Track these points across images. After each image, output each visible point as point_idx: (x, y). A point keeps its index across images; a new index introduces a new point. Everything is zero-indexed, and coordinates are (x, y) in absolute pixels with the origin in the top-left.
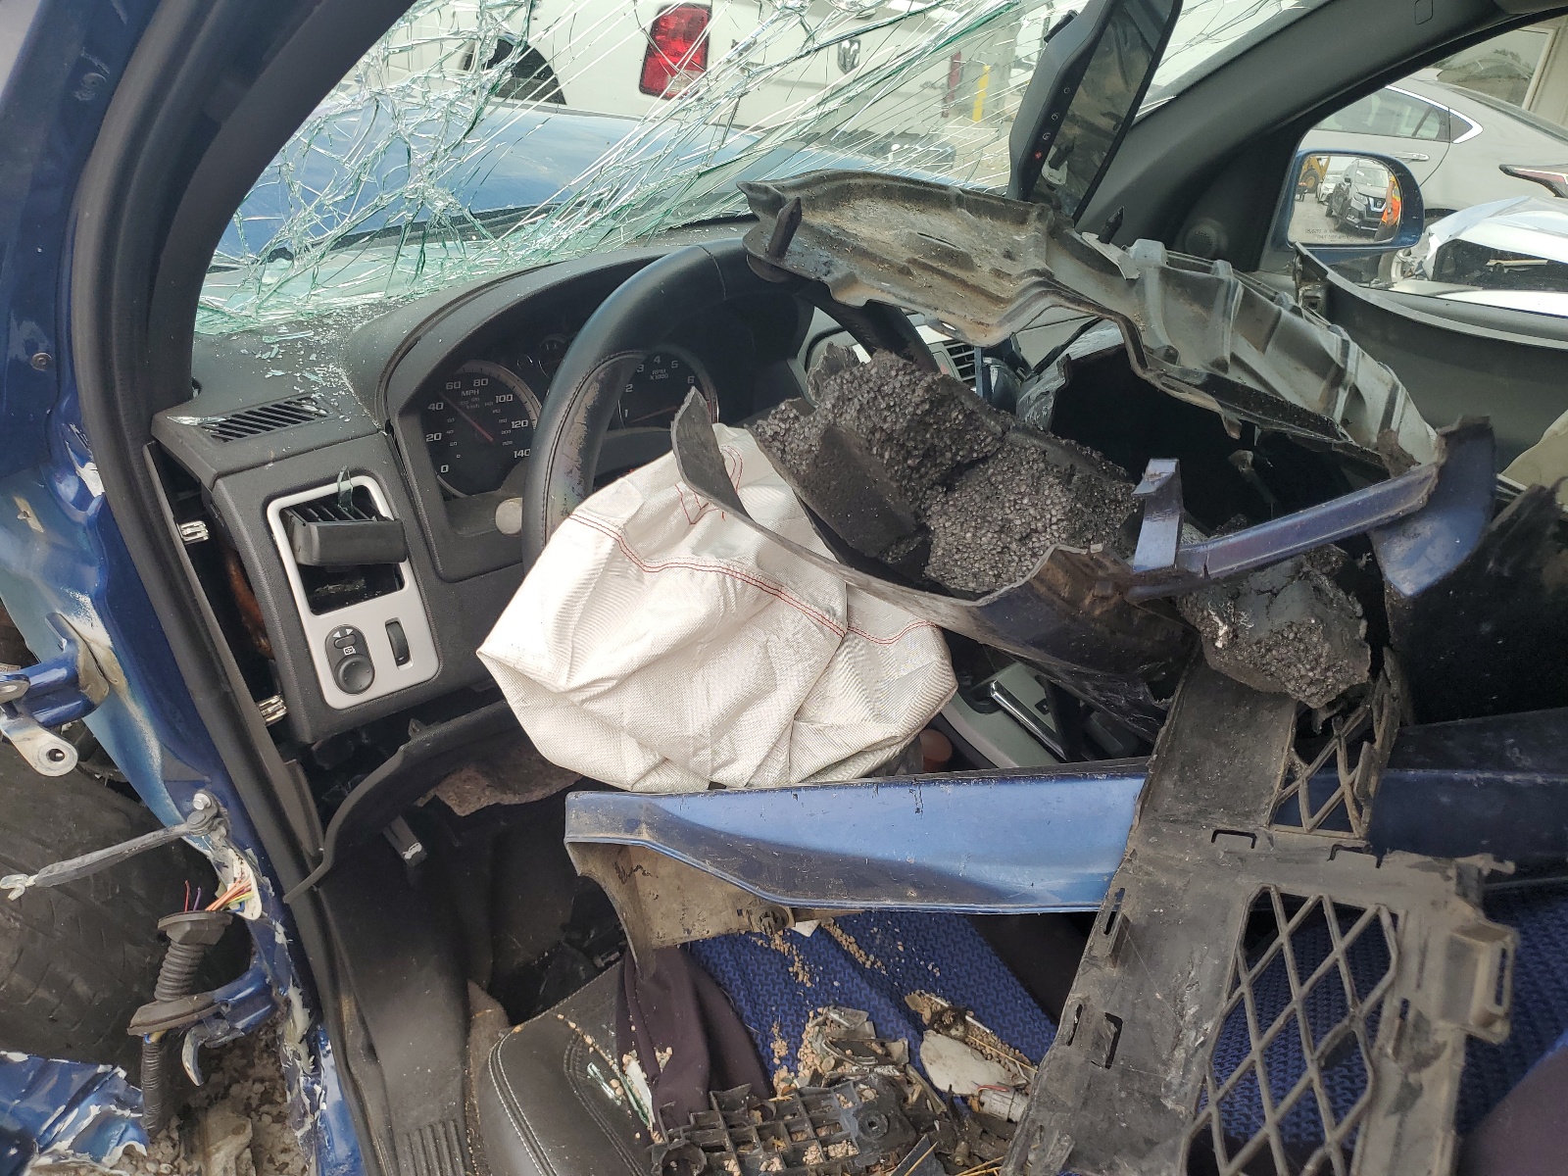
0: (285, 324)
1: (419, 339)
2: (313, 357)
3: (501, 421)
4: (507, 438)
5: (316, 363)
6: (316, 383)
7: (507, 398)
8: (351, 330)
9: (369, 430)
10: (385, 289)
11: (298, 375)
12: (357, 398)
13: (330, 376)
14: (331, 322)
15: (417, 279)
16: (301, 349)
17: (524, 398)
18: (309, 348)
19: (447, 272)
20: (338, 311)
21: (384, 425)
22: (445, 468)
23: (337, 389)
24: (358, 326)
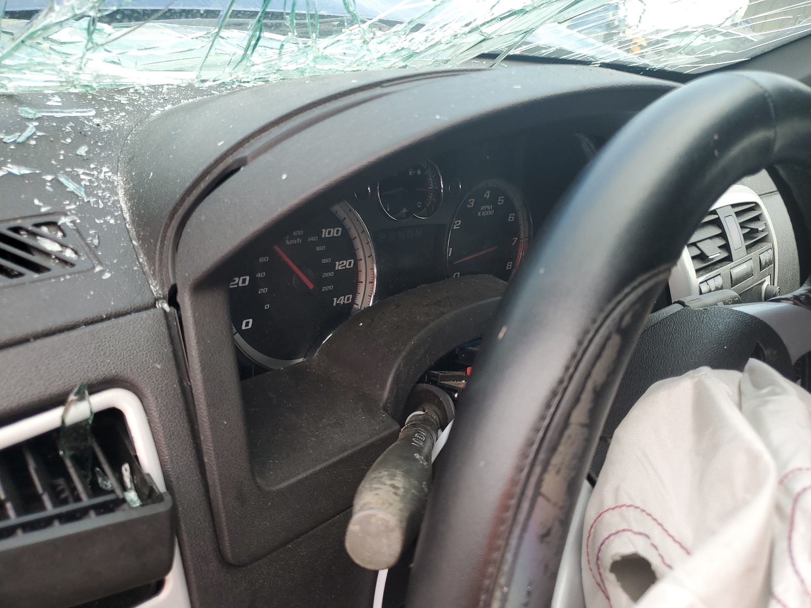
0: (58, 94)
1: (243, 162)
2: (82, 151)
3: (324, 261)
4: (327, 281)
5: (84, 162)
6: (73, 196)
7: (335, 232)
8: (148, 116)
9: (139, 301)
10: (198, 69)
11: (49, 178)
12: (133, 233)
13: (98, 187)
14: (124, 100)
15: (244, 62)
16: (68, 134)
17: (353, 233)
18: (81, 136)
19: (286, 58)
20: (137, 88)
21: (167, 292)
22: (247, 324)
23: (102, 213)
24: (157, 113)
